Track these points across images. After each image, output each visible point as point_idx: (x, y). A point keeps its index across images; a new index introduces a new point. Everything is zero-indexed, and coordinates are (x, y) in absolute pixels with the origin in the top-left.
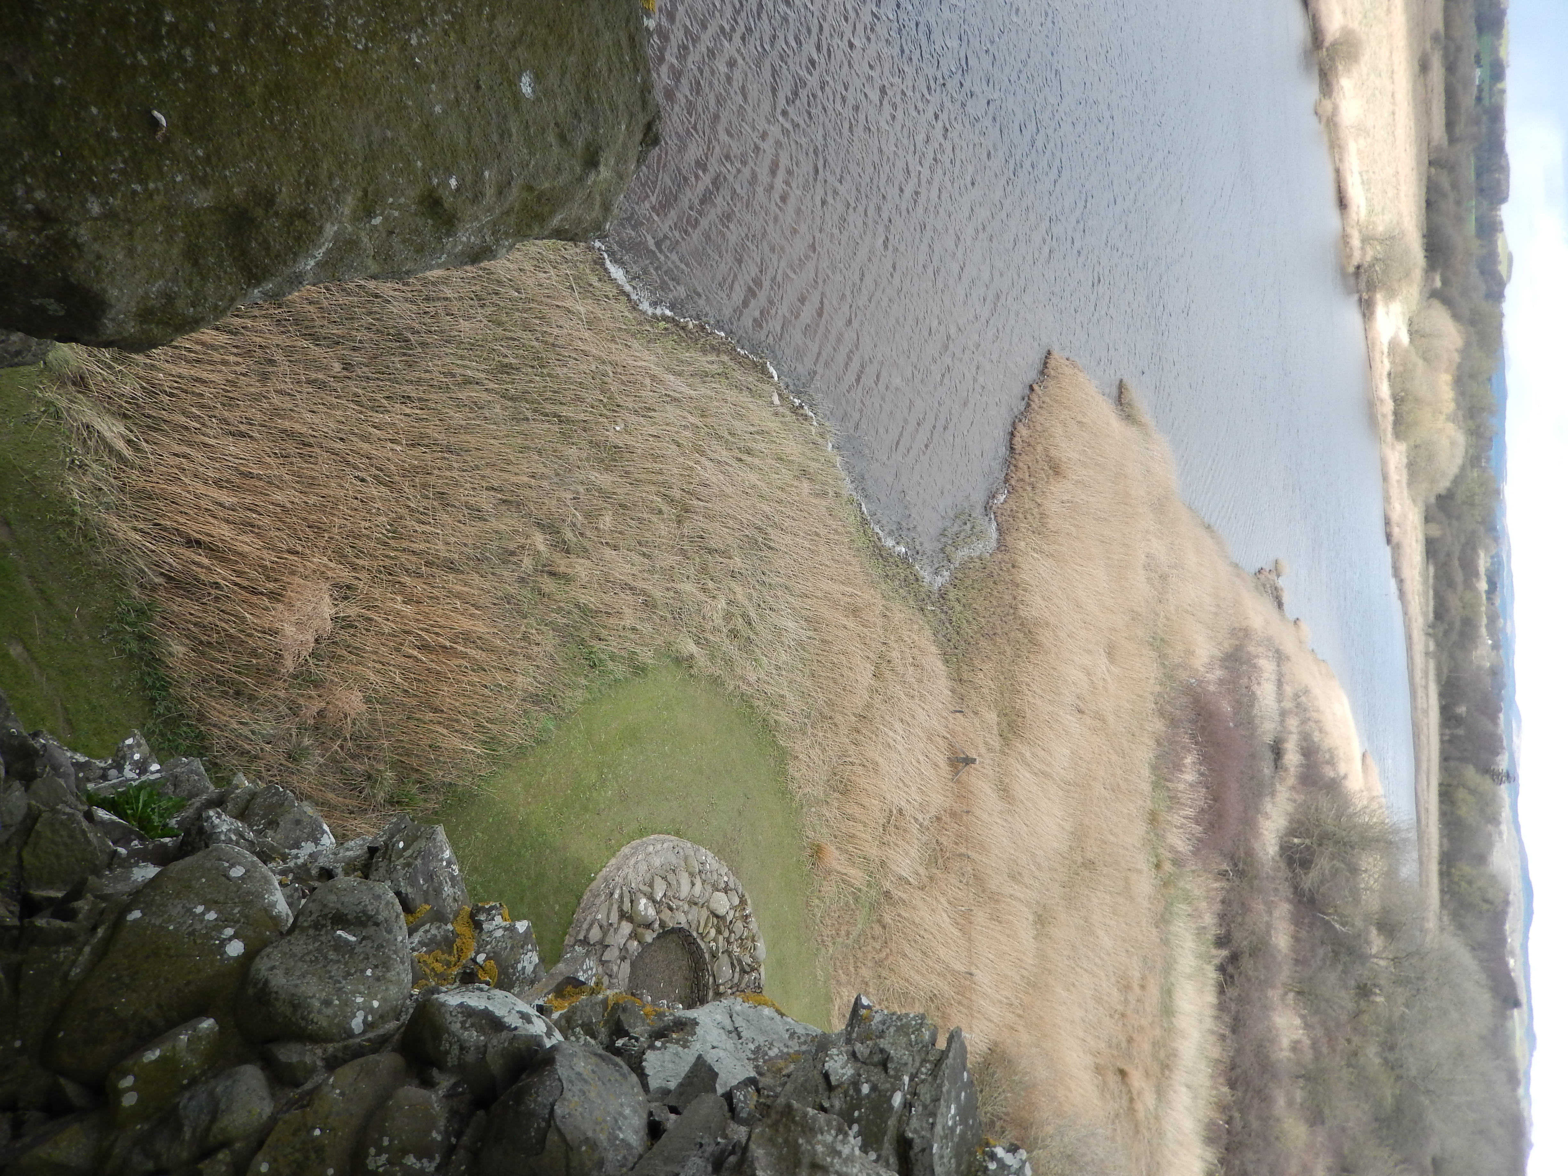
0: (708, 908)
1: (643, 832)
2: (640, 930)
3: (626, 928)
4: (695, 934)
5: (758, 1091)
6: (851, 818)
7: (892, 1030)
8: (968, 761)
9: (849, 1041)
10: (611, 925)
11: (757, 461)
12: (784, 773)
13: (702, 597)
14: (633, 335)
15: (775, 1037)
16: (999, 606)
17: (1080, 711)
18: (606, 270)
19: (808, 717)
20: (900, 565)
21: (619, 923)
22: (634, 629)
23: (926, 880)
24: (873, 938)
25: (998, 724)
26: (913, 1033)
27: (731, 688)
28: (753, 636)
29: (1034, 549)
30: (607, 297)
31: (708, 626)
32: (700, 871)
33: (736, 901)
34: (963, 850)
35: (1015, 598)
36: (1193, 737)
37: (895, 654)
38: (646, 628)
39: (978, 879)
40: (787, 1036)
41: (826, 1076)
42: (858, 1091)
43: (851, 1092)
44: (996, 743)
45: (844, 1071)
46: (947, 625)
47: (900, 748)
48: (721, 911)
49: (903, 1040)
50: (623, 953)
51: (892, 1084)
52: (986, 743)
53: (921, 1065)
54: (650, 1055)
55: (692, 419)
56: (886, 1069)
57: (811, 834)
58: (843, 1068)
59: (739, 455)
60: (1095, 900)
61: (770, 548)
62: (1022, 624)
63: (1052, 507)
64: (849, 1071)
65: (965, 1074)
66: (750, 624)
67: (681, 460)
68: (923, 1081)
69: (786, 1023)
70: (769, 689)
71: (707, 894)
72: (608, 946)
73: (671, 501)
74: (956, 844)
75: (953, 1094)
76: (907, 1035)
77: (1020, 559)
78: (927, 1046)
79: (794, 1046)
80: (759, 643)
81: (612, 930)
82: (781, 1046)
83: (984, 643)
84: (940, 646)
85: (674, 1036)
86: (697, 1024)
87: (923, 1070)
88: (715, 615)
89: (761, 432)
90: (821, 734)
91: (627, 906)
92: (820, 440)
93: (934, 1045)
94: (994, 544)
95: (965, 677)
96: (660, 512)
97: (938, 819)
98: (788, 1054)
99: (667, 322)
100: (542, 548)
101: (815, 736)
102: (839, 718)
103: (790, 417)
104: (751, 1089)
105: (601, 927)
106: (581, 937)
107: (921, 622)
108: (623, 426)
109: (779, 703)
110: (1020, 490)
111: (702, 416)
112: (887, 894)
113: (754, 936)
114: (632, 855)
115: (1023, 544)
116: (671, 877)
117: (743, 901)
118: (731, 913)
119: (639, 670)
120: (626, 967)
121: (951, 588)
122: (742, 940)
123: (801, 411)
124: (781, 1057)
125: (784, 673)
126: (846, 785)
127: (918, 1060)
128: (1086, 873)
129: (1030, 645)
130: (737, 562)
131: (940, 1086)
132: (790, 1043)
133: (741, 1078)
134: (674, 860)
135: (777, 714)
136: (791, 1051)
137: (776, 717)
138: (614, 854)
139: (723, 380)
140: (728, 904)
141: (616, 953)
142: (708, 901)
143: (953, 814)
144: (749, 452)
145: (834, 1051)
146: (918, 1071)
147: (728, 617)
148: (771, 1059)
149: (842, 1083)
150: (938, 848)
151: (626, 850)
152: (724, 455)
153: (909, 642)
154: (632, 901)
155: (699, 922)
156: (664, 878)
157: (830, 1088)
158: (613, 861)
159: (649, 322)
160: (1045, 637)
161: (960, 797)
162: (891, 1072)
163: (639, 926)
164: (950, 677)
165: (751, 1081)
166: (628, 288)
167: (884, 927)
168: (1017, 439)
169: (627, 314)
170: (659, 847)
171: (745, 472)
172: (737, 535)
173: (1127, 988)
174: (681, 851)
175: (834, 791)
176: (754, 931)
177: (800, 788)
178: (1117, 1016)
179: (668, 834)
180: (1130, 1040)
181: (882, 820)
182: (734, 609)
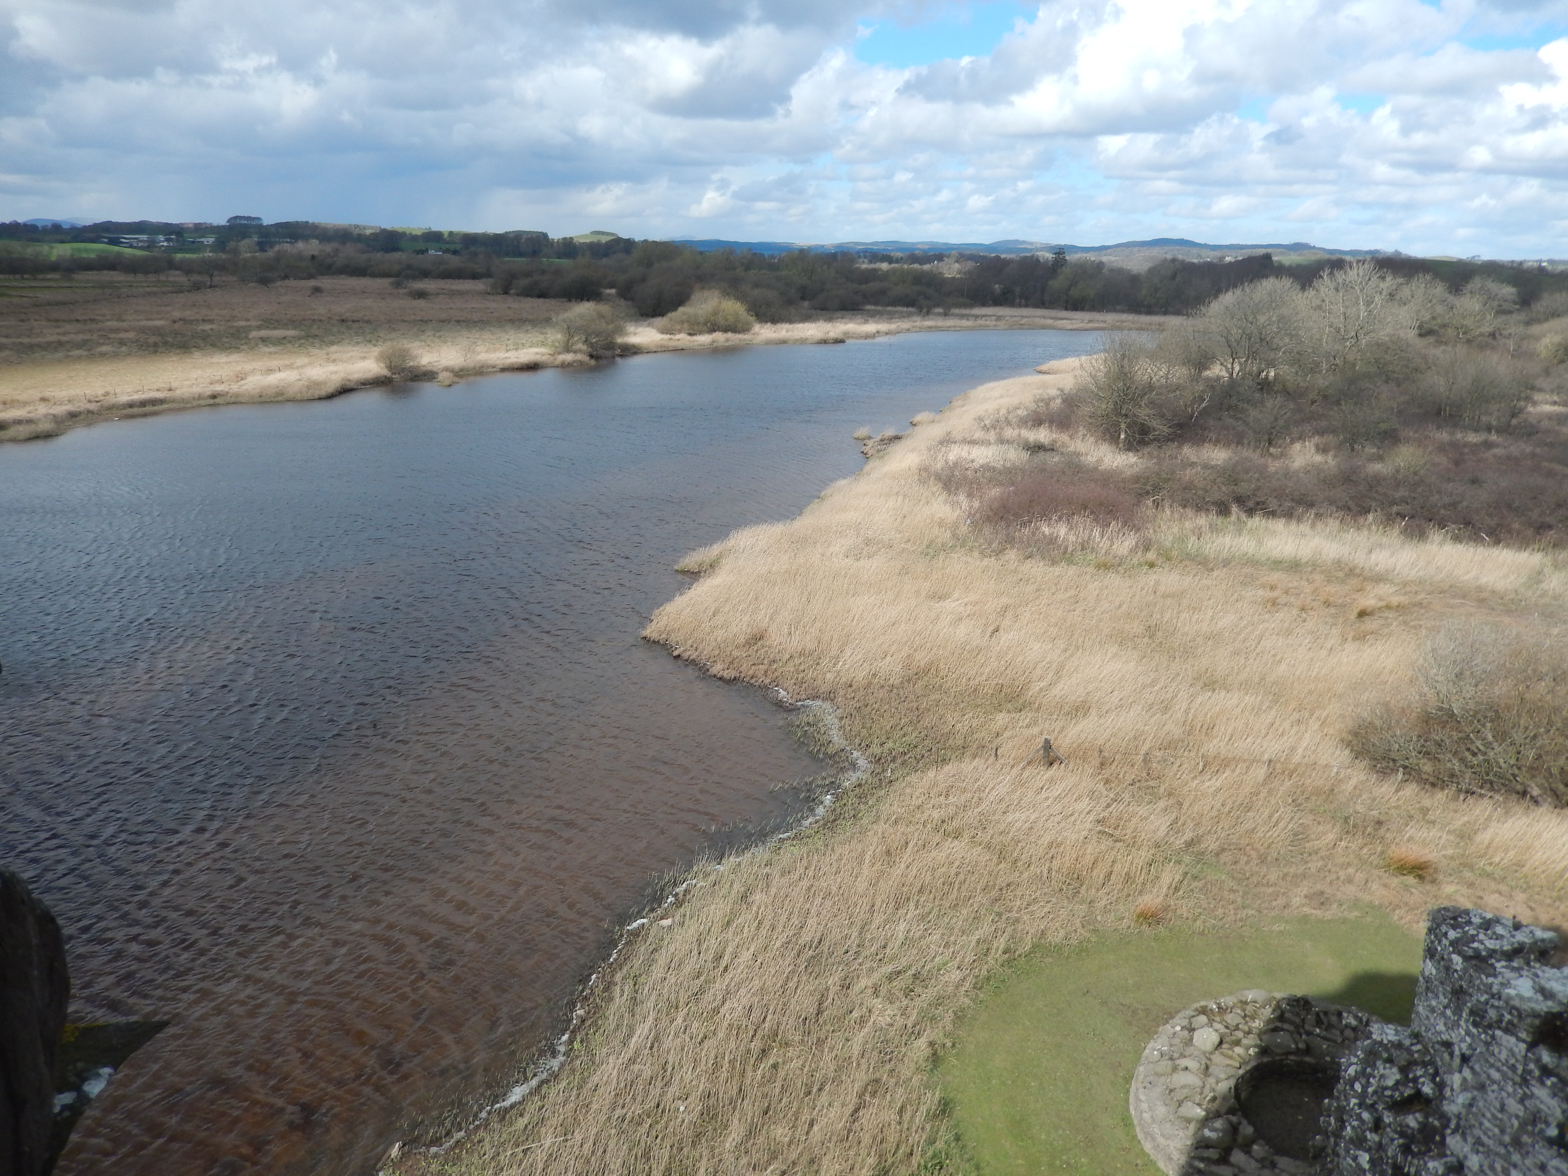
0: (1211, 1053)
1: (1127, 1122)
2: (1240, 1139)
3: (1238, 1157)
4: (1241, 1072)
6: (1108, 876)
8: (1048, 746)
11: (729, 950)
12: (1059, 948)
13: (868, 1026)
14: (584, 1081)
16: (889, 703)
17: (997, 630)
18: (512, 1106)
19: (999, 915)
20: (844, 801)
21: (1232, 1165)
22: (901, 1111)
23: (1171, 802)
24: (1236, 863)
25: (1009, 712)
27: (967, 1001)
28: (914, 969)
29: (834, 665)
30: (541, 1108)
31: (900, 1021)
32: (1171, 1059)
33: (1203, 1019)
34: (1140, 759)
35: (883, 687)
36: (1024, 524)
37: (936, 815)
38: (901, 1096)
39: (1170, 745)
44: (1028, 717)
46: (907, 757)
47: (1033, 817)
48: (1215, 1038)
50: (1267, 1164)
52: (1028, 726)
55: (680, 1020)
57: (1126, 923)
59: (721, 969)
60: (1187, 627)
61: (820, 943)
62: (909, 681)
63: (795, 644)
66: (899, 972)
67: (721, 1035)
70: (969, 958)
71: (1196, 1053)
73: (764, 1053)
74: (1133, 766)
77: (844, 679)
80: (921, 963)
83: (926, 722)
84: (927, 767)
88: (889, 1012)
89: (699, 942)
90: (1018, 903)
91: (1213, 1154)
92: (712, 878)
94: (827, 705)
95: (960, 742)
96: (775, 1066)
97: (1107, 781)
99: (575, 1038)
101: (1020, 910)
102: (1001, 881)
103: (686, 909)
107: (904, 784)
108: (680, 1102)
109: (984, 949)
110: (776, 674)
111: (677, 1008)
112: (1190, 844)
113: (1241, 1002)
114: (1154, 1139)
115: (829, 676)
116: (1179, 1095)
117: (1203, 1011)
118: (1217, 1026)
119: (945, 1108)
120: (1282, 1162)
121: (871, 750)
122: (1245, 1016)
123: (681, 896)
125: (952, 939)
126: (1073, 879)
128: (1160, 634)
129: (930, 675)
130: (833, 981)
134: (1158, 1090)
135: (997, 950)
137: (1000, 952)
138: (1153, 1163)
139: (642, 980)
140: (1206, 1029)
142: (1204, 1053)
143: (1102, 766)
144: (719, 957)
147: (891, 999)
150: (1138, 784)
151: (1148, 1147)
152: (719, 986)
153: (923, 798)
154: (1207, 1147)
155: (1228, 1065)
156: (1180, 1104)
158: (1161, 1164)
159: (572, 1060)
160: (922, 659)
161: (1084, 757)
163: (1235, 1140)
164: (960, 758)
166: (534, 1082)
167: (1223, 850)
168: (726, 674)
169: (561, 1086)
170: (1144, 1106)
171: (739, 964)
172: (804, 978)
173: (1274, 603)
174: (1148, 1079)
175: (1079, 892)
176: (1235, 1001)
177: (1075, 931)
178: (1304, 615)
179: (1128, 1091)
180: (1327, 604)
181: (1110, 842)
182: (883, 991)
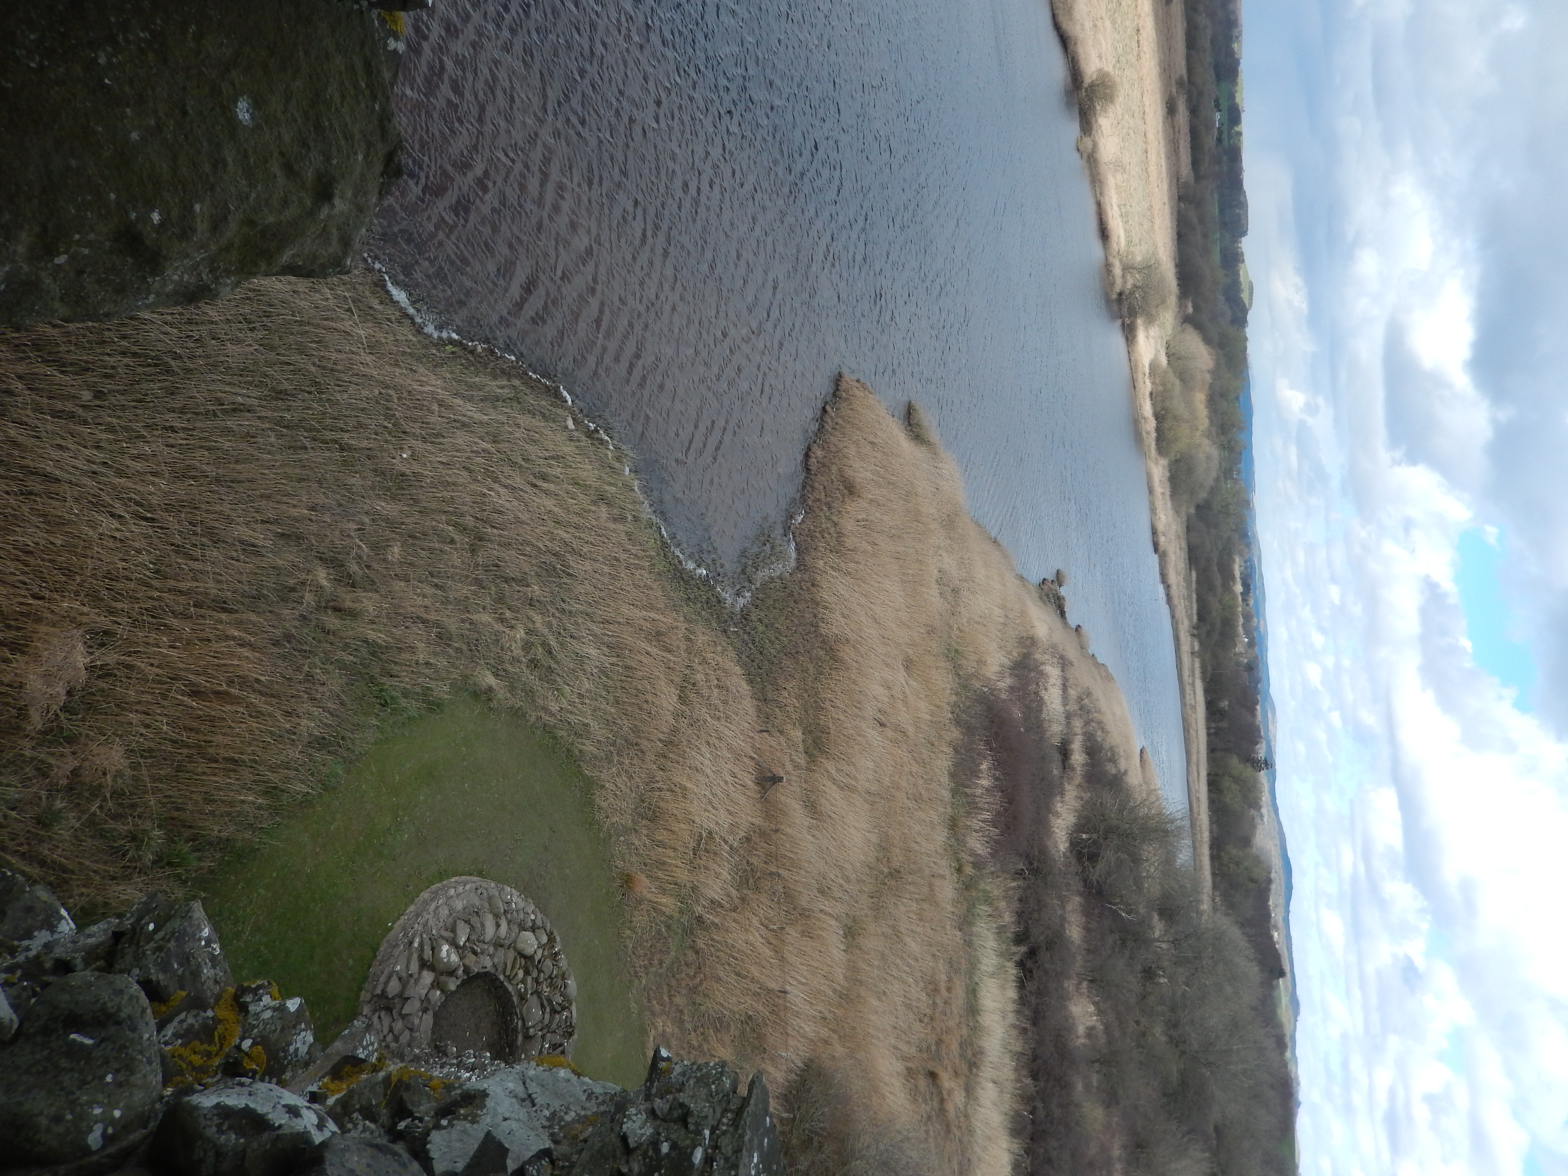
0: (515, 948)
1: (442, 876)
2: (443, 978)
3: (428, 977)
4: (502, 977)
5: (552, 1162)
6: (661, 844)
7: (692, 1082)
8: (776, 780)
9: (648, 1098)
10: (411, 975)
11: (552, 487)
12: (591, 803)
13: (498, 627)
14: (418, 359)
15: (571, 1100)
16: (800, 624)
17: (882, 725)
18: (388, 293)
19: (614, 744)
20: (702, 587)
21: (420, 973)
22: (427, 664)
23: (737, 901)
24: (687, 964)
25: (804, 741)
26: (713, 1083)
27: (533, 719)
28: (555, 666)
29: (832, 567)
30: (389, 320)
31: (507, 657)
32: (505, 911)
33: (544, 939)
34: (773, 869)
35: (815, 616)
36: (988, 743)
37: (700, 677)
38: (441, 662)
39: (789, 896)
40: (584, 1098)
41: (624, 1138)
42: (657, 1150)
43: (650, 1153)
44: (801, 760)
45: (643, 1131)
46: (750, 645)
47: (708, 771)
48: (529, 951)
49: (704, 1091)
50: (425, 1005)
51: (693, 1140)
52: (792, 761)
53: (722, 1116)
54: (436, 1137)
55: (485, 445)
56: (685, 1125)
57: (620, 864)
58: (641, 1128)
59: (534, 481)
60: (902, 908)
61: (569, 574)
62: (823, 642)
63: (849, 525)
64: (649, 1131)
65: (768, 1119)
66: (550, 653)
67: (474, 486)
68: (724, 1133)
69: (584, 1083)
70: (572, 718)
71: (514, 935)
72: (408, 999)
73: (464, 530)
74: (766, 863)
75: (756, 1142)
76: (708, 1085)
77: (819, 578)
78: (728, 1095)
79: (593, 1107)
80: (560, 673)
81: (412, 981)
82: (578, 1109)
83: (787, 662)
84: (744, 665)
85: (462, 1111)
86: (487, 1095)
87: (725, 1120)
88: (514, 645)
89: (556, 458)
90: (627, 762)
91: (427, 954)
92: (617, 465)
93: (735, 1092)
94: (793, 563)
95: (770, 696)
96: (452, 541)
97: (748, 839)
98: (586, 1116)
99: (454, 346)
100: (325, 583)
101: (621, 763)
102: (645, 743)
103: (585, 441)
104: (545, 1162)
105: (400, 979)
106: (378, 991)
107: (724, 644)
108: (410, 453)
109: (583, 732)
110: (817, 510)
111: (494, 442)
112: (700, 919)
113: (564, 974)
114: (432, 900)
115: (821, 562)
116: (474, 920)
117: (551, 939)
118: (540, 952)
119: (434, 706)
120: (428, 1018)
121: (754, 610)
122: (552, 979)
123: (596, 436)
124: (578, 1121)
125: (587, 701)
126: (654, 812)
127: (719, 1110)
128: (893, 882)
129: (831, 662)
130: (536, 590)
131: (741, 1136)
132: (588, 1105)
133: (534, 1150)
134: (477, 902)
135: (582, 744)
136: (589, 1113)
137: (580, 747)
138: (412, 901)
139: (515, 404)
140: (536, 943)
141: (417, 1004)
142: (515, 942)
143: (763, 834)
144: (544, 477)
145: (633, 1110)
146: (719, 1121)
147: (527, 646)
148: (568, 1124)
149: (641, 1144)
150: (749, 869)
151: (425, 895)
152: (518, 480)
153: (714, 664)
154: (433, 949)
155: (506, 964)
156: (467, 922)
157: (628, 1151)
158: (412, 908)
159: (435, 345)
160: (847, 653)
161: (768, 816)
162: (692, 1127)
163: (442, 974)
164: (755, 697)
165: (545, 1153)
166: (411, 311)
167: (697, 953)
168: (813, 460)
169: (411, 337)
170: (460, 889)
171: (541, 498)
172: (534, 562)
173: (936, 990)
174: (484, 892)
175: (643, 818)
176: (564, 969)
177: (607, 817)
178: (926, 1020)
179: (471, 875)
180: (939, 1042)
181: (692, 844)
182: (534, 639)
